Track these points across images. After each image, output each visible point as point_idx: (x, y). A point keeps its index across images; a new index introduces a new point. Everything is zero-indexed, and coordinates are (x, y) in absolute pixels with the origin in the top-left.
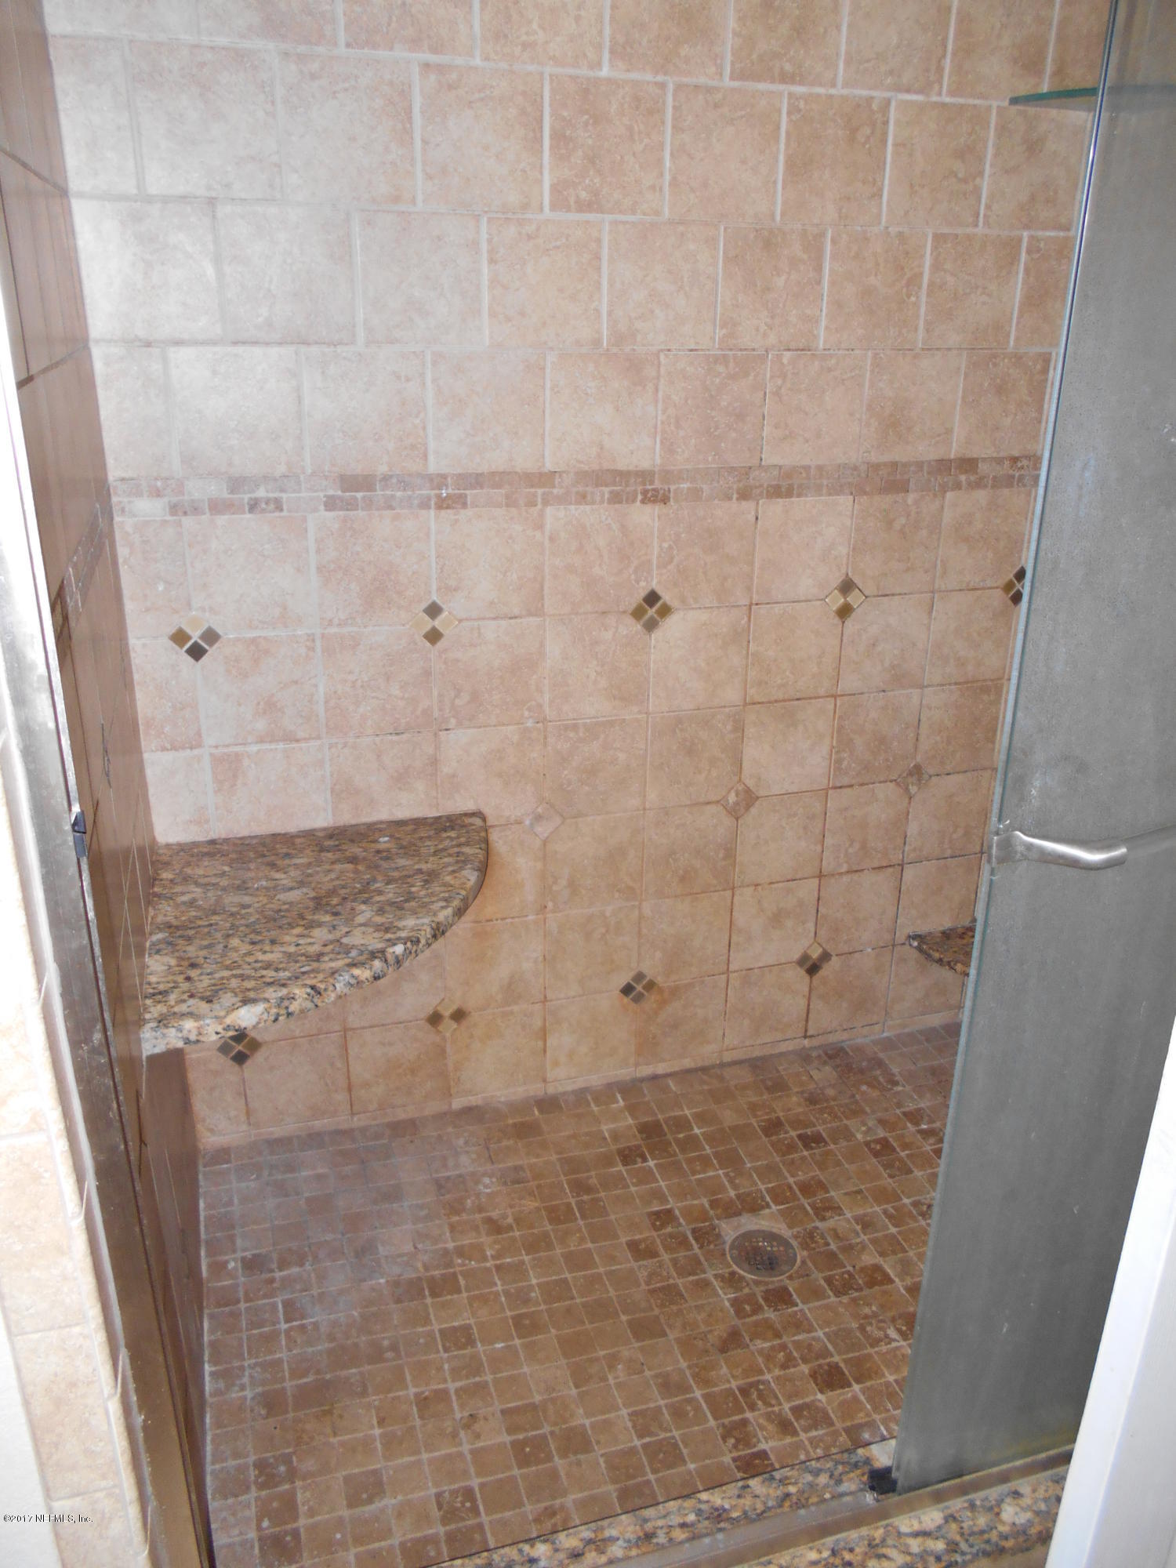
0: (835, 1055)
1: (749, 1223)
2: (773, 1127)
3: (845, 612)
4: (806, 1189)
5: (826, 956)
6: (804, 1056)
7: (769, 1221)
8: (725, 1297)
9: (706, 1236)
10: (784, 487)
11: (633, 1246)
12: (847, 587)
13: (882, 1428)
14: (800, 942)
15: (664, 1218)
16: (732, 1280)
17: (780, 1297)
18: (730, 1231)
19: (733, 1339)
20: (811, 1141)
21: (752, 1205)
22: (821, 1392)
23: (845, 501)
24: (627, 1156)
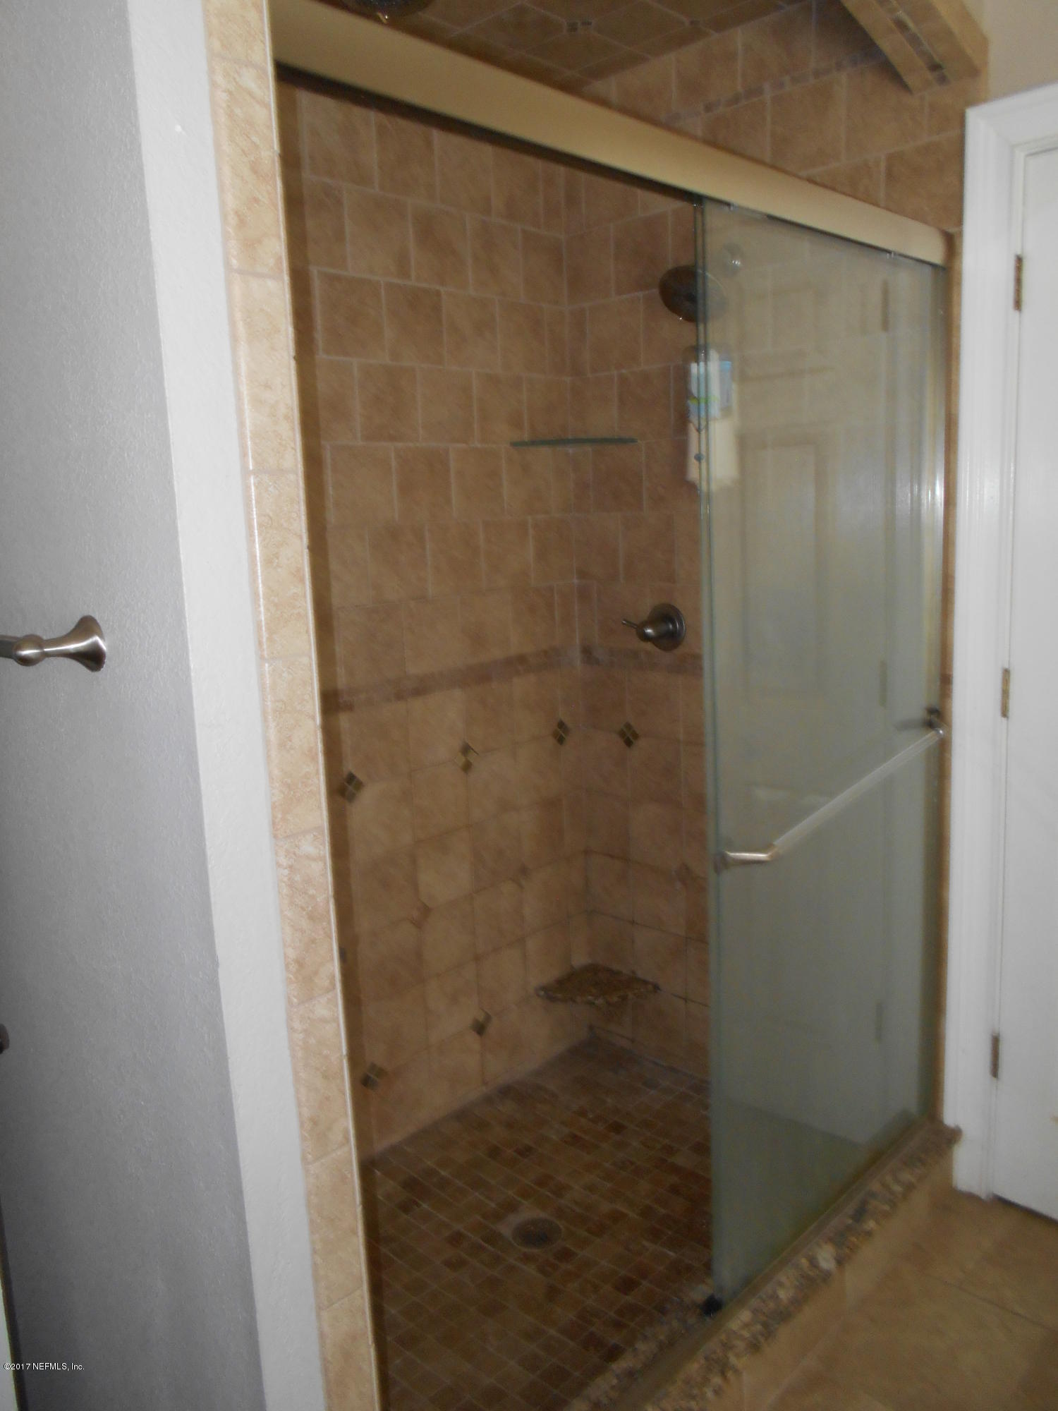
0: (506, 1092)
1: (515, 1220)
2: (494, 1152)
3: (467, 767)
4: (541, 1182)
5: (488, 1018)
6: (488, 1100)
7: (529, 1212)
8: (531, 1270)
9: (493, 1238)
10: (421, 688)
11: (448, 1264)
12: (466, 749)
13: (675, 1298)
14: (469, 1012)
15: (456, 1239)
16: (527, 1258)
17: (566, 1255)
18: (506, 1229)
19: (552, 1293)
20: (525, 1151)
21: (511, 1207)
22: (626, 1294)
23: (458, 693)
24: (406, 1207)
